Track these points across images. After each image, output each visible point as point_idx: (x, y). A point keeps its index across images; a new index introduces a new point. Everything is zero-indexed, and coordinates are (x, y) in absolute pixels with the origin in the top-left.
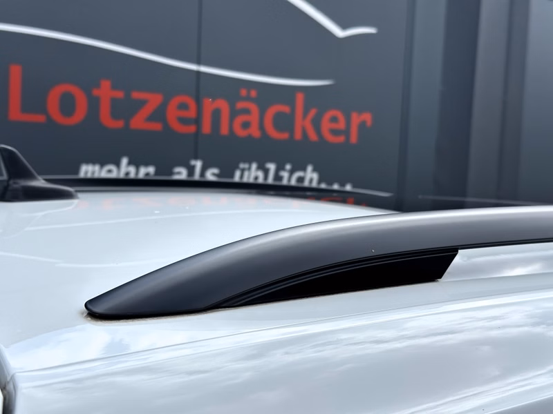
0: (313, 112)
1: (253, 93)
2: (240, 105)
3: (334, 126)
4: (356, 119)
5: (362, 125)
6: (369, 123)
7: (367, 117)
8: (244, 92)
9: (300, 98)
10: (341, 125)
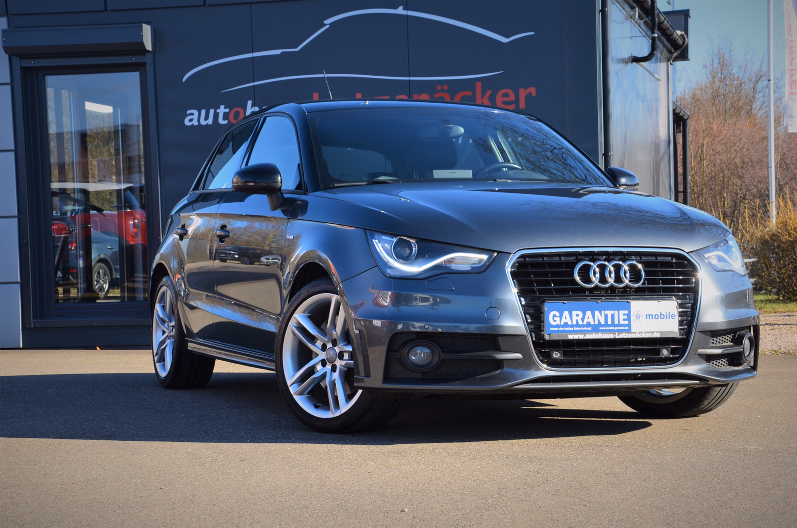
0: (489, 92)
1: (445, 87)
2: (436, 95)
3: (506, 99)
4: (523, 93)
5: (529, 96)
6: (534, 94)
7: (533, 90)
8: (439, 88)
9: (479, 85)
10: (512, 97)
